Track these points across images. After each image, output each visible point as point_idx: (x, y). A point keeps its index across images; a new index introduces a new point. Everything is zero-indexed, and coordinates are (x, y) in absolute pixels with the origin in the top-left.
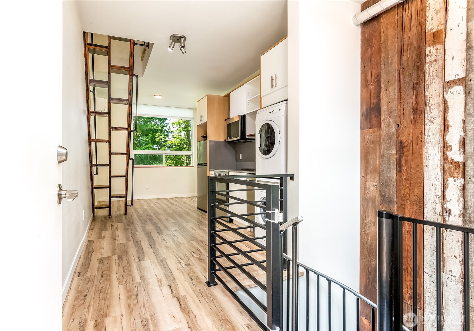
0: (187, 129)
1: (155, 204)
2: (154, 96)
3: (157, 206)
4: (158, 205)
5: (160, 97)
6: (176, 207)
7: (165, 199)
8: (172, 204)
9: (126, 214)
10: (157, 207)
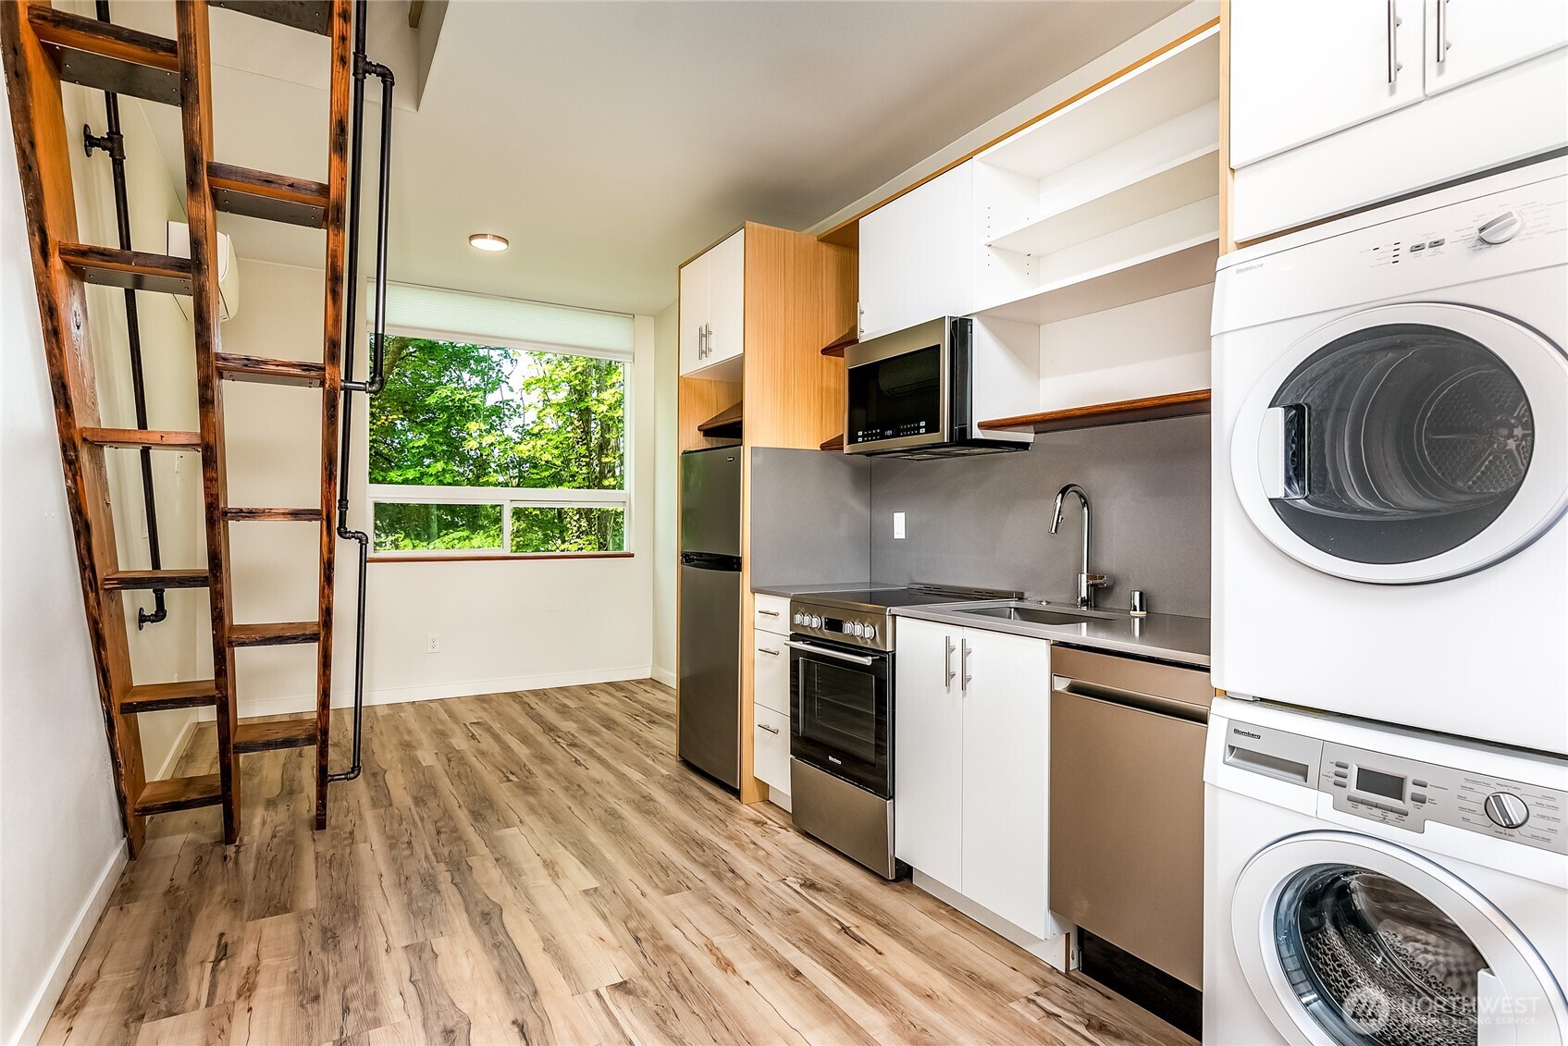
0: (582, 405)
1: (473, 737)
2: (472, 237)
3: (483, 746)
4: (487, 743)
5: (501, 246)
6: (574, 752)
7: (515, 696)
8: (551, 730)
9: (320, 823)
10: (482, 753)
